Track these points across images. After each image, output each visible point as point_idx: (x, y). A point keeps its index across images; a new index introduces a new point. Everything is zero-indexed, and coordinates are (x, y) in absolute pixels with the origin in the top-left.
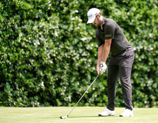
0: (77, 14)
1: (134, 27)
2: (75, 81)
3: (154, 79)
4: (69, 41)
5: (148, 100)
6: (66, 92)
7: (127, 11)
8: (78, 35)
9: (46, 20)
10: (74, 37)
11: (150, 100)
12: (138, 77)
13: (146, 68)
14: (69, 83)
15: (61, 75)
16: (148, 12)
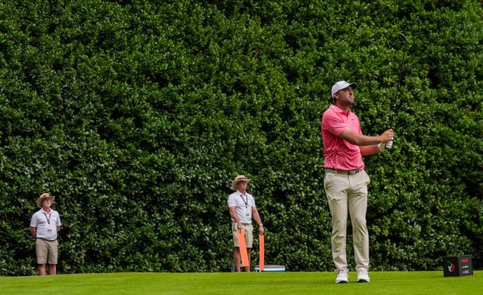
0: (91, 126)
1: (181, 144)
2: (90, 231)
3: (213, 225)
4: (81, 167)
5: (204, 258)
6: (77, 249)
7: (171, 120)
8: (94, 158)
9: (43, 135)
10: (89, 162)
11: (207, 257)
12: (188, 222)
13: (201, 208)
14: (82, 234)
15: (69, 223)
16: (204, 120)
